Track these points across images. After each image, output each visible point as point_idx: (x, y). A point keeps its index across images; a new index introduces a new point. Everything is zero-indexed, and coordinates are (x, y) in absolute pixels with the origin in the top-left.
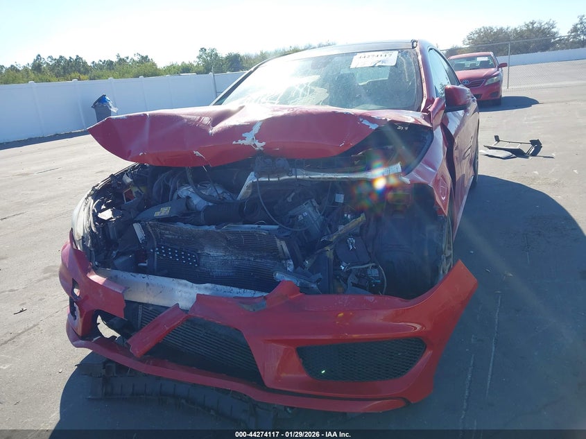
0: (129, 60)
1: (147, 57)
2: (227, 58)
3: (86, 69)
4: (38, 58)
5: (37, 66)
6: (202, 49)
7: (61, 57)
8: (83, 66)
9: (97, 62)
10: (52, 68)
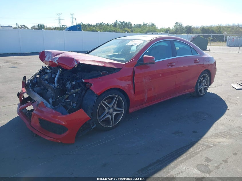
0: (147, 25)
1: (154, 24)
2: (186, 27)
3: (131, 27)
4: (116, 22)
5: (115, 25)
6: (176, 23)
7: (124, 22)
8: (130, 26)
9: (136, 24)
10: (120, 25)
